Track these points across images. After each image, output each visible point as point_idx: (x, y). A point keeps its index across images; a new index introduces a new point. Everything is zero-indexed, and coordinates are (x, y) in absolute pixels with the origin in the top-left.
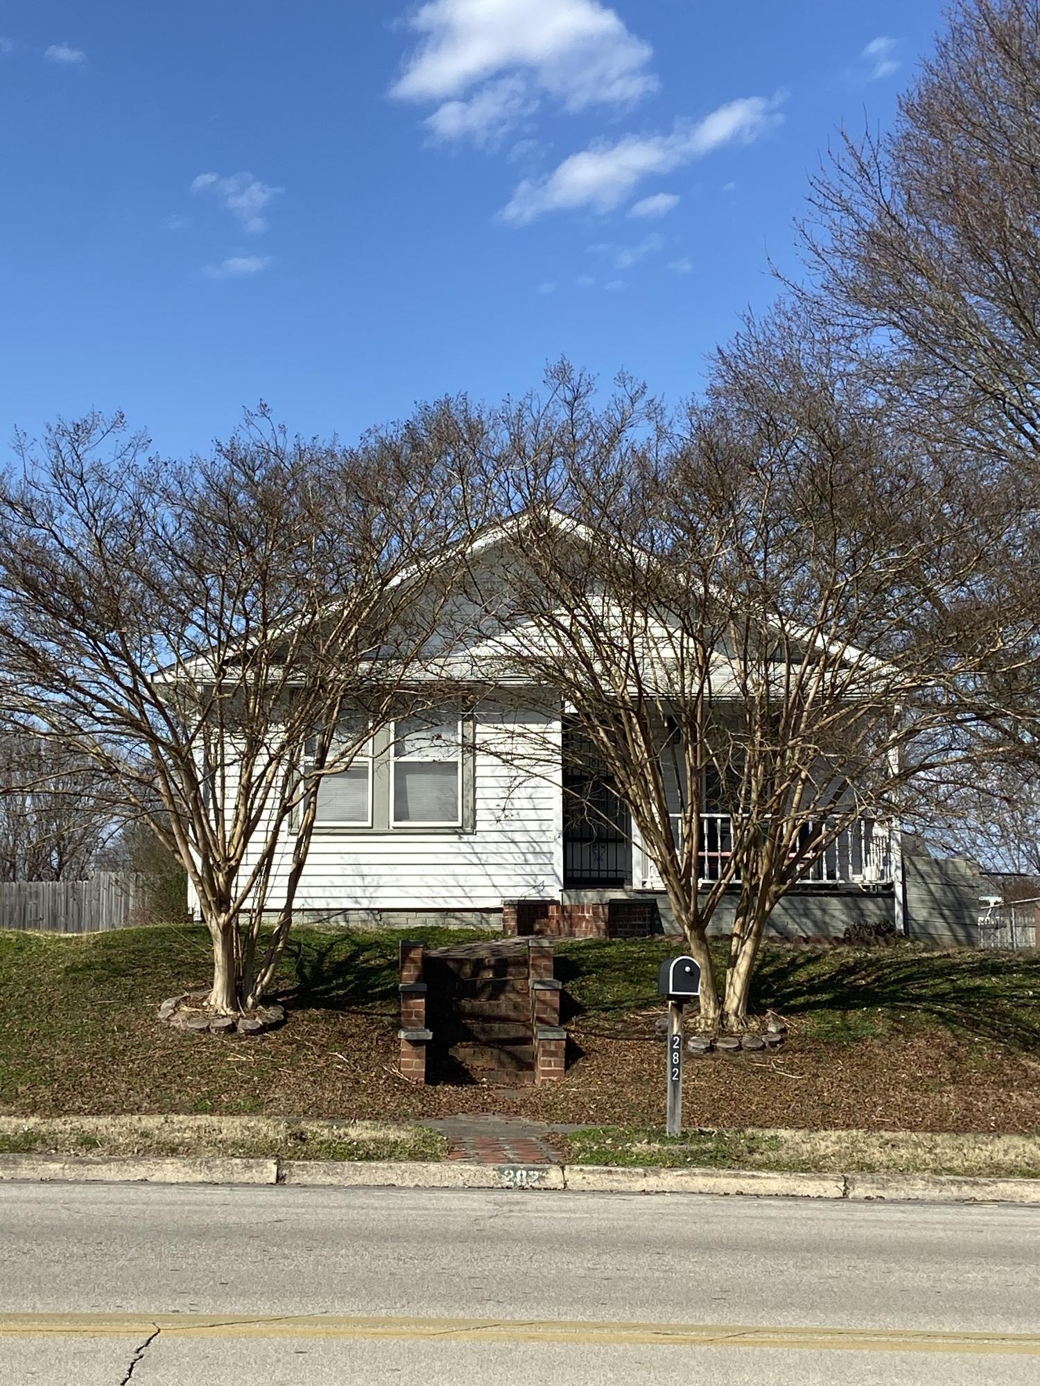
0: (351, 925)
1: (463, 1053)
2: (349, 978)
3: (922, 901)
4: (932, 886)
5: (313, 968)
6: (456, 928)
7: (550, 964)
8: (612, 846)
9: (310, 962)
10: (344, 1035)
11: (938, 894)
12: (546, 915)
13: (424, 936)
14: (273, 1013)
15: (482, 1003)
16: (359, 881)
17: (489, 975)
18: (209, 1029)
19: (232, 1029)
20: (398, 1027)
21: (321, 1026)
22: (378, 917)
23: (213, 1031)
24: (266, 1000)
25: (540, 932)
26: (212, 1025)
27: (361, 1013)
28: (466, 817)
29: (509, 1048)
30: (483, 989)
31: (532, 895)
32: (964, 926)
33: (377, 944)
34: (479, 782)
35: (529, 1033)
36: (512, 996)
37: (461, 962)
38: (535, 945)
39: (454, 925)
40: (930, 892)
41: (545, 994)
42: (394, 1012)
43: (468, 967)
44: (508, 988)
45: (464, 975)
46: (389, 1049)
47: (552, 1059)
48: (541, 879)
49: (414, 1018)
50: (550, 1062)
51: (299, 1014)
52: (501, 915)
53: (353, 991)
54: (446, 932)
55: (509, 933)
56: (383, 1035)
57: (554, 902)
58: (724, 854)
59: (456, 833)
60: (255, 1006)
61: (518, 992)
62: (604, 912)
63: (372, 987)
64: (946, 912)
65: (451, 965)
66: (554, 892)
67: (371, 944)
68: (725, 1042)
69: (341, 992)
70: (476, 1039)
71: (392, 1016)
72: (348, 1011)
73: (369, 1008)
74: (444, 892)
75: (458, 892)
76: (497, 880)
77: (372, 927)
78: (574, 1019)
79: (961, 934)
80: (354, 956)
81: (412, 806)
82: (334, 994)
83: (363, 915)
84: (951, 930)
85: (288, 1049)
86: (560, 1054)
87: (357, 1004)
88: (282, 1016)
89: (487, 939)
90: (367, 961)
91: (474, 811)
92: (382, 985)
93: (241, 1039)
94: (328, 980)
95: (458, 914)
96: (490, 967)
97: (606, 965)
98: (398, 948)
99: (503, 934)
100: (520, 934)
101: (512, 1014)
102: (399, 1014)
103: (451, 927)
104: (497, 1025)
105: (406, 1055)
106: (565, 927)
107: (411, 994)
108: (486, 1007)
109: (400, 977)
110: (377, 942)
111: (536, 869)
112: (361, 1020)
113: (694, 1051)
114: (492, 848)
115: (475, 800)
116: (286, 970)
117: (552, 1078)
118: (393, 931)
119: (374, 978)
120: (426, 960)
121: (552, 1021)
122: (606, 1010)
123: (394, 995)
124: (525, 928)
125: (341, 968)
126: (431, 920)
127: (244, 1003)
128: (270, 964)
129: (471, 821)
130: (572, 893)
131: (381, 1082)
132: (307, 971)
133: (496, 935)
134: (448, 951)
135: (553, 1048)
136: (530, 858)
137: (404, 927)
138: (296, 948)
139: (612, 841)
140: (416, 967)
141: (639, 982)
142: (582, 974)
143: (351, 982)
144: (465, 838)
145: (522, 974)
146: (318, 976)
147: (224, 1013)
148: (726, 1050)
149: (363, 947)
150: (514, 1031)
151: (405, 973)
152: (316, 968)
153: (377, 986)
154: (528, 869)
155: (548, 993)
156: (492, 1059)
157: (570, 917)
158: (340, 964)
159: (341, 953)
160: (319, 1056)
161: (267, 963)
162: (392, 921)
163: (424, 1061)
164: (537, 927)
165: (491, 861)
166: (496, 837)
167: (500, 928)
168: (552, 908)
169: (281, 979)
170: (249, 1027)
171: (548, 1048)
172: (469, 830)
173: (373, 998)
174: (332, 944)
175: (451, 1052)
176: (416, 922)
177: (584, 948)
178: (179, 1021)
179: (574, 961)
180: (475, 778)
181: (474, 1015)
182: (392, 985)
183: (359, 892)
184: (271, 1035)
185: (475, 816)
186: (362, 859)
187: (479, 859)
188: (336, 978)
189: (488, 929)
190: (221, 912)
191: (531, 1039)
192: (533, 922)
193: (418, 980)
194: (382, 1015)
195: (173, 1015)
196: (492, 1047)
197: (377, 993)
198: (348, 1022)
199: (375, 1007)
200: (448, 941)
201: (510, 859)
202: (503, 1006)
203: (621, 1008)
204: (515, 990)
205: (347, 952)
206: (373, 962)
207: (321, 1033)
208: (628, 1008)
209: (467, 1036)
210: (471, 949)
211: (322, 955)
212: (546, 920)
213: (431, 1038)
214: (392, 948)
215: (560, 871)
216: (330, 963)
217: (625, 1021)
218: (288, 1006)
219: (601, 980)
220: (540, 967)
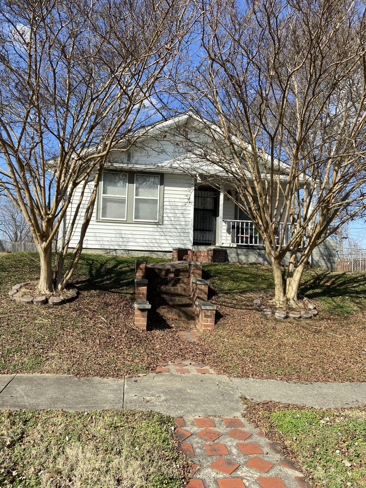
0: (118, 255)
1: (163, 311)
2: (112, 275)
3: (317, 254)
4: (321, 249)
5: (97, 271)
6: (155, 257)
7: (200, 272)
8: (207, 232)
9: (96, 268)
10: (107, 305)
11: (322, 251)
12: (187, 254)
13: (145, 260)
14: (71, 293)
15: (170, 288)
16: (121, 240)
17: (172, 275)
18: (32, 302)
19: (46, 302)
20: (133, 300)
21: (96, 299)
22: (128, 253)
23: (35, 303)
24: (69, 286)
25: (185, 260)
26: (34, 300)
27: (117, 293)
28: (160, 219)
29: (183, 309)
30: (170, 281)
31: (182, 247)
32: (331, 263)
34: (165, 207)
35: (191, 302)
36: (182, 285)
37: (160, 270)
38: (194, 264)
39: (154, 256)
40: (320, 251)
41: (201, 286)
42: (132, 292)
43: (164, 272)
44: (181, 281)
45: (162, 275)
46: (129, 313)
47: (209, 319)
48: (185, 241)
49: (141, 296)
50: (208, 320)
51: (85, 293)
52: (172, 254)
53: (114, 282)
54: (151, 258)
55: (175, 259)
56: (126, 304)
57: (190, 250)
58: (246, 236)
59: (156, 224)
60: (62, 289)
61: (185, 283)
62: (211, 253)
63: (123, 280)
64: (325, 258)
65: (157, 271)
66: (189, 246)
67: (124, 261)
68: (293, 314)
69: (108, 282)
70: (168, 305)
71: (131, 294)
72: (111, 292)
73: (121, 290)
74: (151, 245)
75: (156, 245)
76: (170, 242)
77: (125, 256)
78: (213, 297)
79: (329, 265)
80: (116, 266)
81: (141, 214)
82: (105, 283)
83: (122, 251)
84: (326, 264)
85: (74, 314)
86: (212, 317)
87: (115, 288)
88: (76, 295)
89: (167, 261)
90: (121, 268)
91: (163, 217)
92: (127, 279)
93: (50, 307)
94: (103, 276)
95: (156, 253)
96: (173, 272)
97: (220, 273)
98: (135, 263)
99: (172, 260)
100: (179, 260)
101: (183, 293)
102: (134, 293)
103: (153, 257)
104: (177, 298)
105: (137, 316)
106: (195, 258)
107: (140, 284)
108: (172, 290)
109: (135, 276)
110: (126, 261)
111: (183, 238)
112: (116, 296)
113: (278, 318)
114: (168, 230)
115: (163, 213)
116: (84, 271)
117: (209, 328)
118: (133, 258)
119: (123, 276)
120: (147, 269)
121: (204, 298)
122: (226, 293)
123: (131, 284)
124: (180, 258)
125: (109, 271)
126: (146, 254)
127: (56, 287)
128: (71, 269)
129: (162, 221)
130: (196, 247)
131: (124, 335)
132: (94, 272)
133: (170, 260)
134: (154, 265)
135: (209, 314)
136: (182, 234)
137: (137, 256)
138: (91, 262)
139: (208, 231)
140: (142, 272)
141: (237, 281)
142: (211, 277)
143: (113, 277)
144: (159, 226)
145: (186, 275)
146: (99, 274)
147: (44, 293)
148: (294, 318)
149: (120, 262)
150: (185, 301)
151: (137, 274)
152: (98, 271)
153: (125, 280)
154: (181, 238)
155: (203, 286)
156: (176, 314)
157: (196, 255)
158: (109, 269)
159: (109, 266)
160: (91, 319)
161: (69, 268)
162: (132, 254)
163: (146, 319)
164: (184, 258)
165: (168, 235)
166: (170, 226)
167: (171, 258)
168: (189, 252)
169: (81, 275)
170: (55, 301)
171: (207, 314)
172: (161, 223)
173: (122, 285)
174: (107, 261)
175: (158, 311)
176: (141, 255)
177: (208, 266)
178: (18, 298)
179: (207, 271)
180: (163, 205)
181: (166, 293)
182: (132, 279)
183: (121, 243)
184: (67, 305)
185: (163, 219)
186: (123, 232)
187: (164, 234)
188: (107, 276)
189: (166, 258)
190: (43, 241)
191: (192, 305)
192: (183, 256)
193: (143, 277)
194: (126, 293)
195: (15, 293)
196: (176, 308)
197: (125, 283)
198: (110, 297)
199: (123, 289)
200: (153, 262)
201: (175, 234)
202: (180, 290)
203: (234, 293)
204: (183, 282)
205: (113, 264)
206: (124, 269)
207: (95, 304)
208: (236, 293)
209: (164, 303)
210: (162, 265)
211: (102, 265)
212: (187, 256)
213: (150, 307)
214: (132, 263)
215: (192, 239)
216: (105, 268)
217: (237, 300)
218: (80, 289)
219: (220, 279)
220: (196, 273)
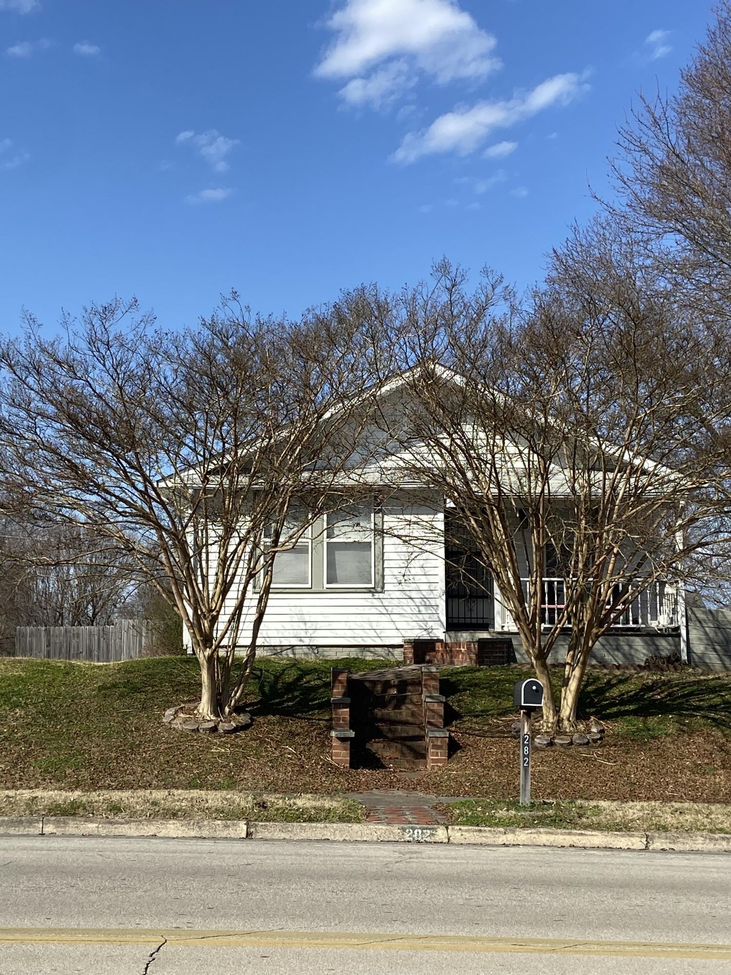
0: (297, 656)
1: (376, 747)
2: (296, 693)
3: (700, 639)
4: (707, 629)
5: (271, 687)
6: (371, 659)
7: (436, 684)
8: (480, 601)
9: (268, 682)
10: (293, 734)
11: (711, 635)
12: (434, 649)
13: (348, 664)
14: (243, 719)
15: (389, 712)
16: (302, 626)
17: (394, 692)
18: (198, 729)
19: (214, 729)
20: (330, 728)
21: (276, 727)
22: (316, 651)
23: (201, 731)
24: (238, 709)
25: (430, 662)
26: (200, 727)
27: (305, 719)
28: (377, 581)
29: (409, 743)
30: (390, 702)
31: (424, 635)
33: (315, 670)
34: (386, 556)
35: (423, 733)
36: (410, 706)
37: (374, 683)
38: (426, 670)
39: (369, 657)
40: (706, 633)
41: (433, 705)
42: (327, 718)
43: (379, 686)
44: (407, 701)
45: (377, 691)
46: (325, 744)
47: (439, 751)
48: (430, 624)
49: (341, 722)
50: (437, 753)
51: (261, 719)
52: (402, 650)
53: (299, 703)
54: (363, 661)
55: (408, 662)
56: (320, 734)
57: (441, 641)
58: (560, 606)
59: (370, 592)
60: (230, 713)
61: (414, 704)
62: (474, 647)
63: (312, 700)
64: (718, 647)
65: (367, 684)
66: (440, 633)
67: (311, 670)
68: (561, 739)
69: (291, 704)
70: (385, 737)
71: (326, 720)
72: (296, 717)
73: (310, 715)
74: (362, 634)
75: (372, 633)
76: (399, 625)
77: (312, 658)
78: (454, 723)
80: (300, 678)
81: (340, 573)
82: (285, 705)
83: (305, 649)
84: (721, 660)
85: (254, 744)
86: (444, 747)
87: (302, 712)
88: (249, 721)
89: (392, 666)
90: (308, 682)
91: (383, 576)
92: (319, 699)
93: (221, 737)
94: (281, 695)
95: (372, 649)
96: (394, 686)
97: (476, 685)
98: (330, 673)
99: (404, 663)
100: (416, 663)
101: (410, 719)
102: (331, 719)
103: (367, 658)
104: (400, 727)
105: (336, 748)
106: (447, 658)
107: (339, 705)
108: (392, 714)
109: (332, 693)
111: (426, 617)
112: (304, 723)
113: (539, 745)
114: (395, 602)
115: (383, 569)
116: (252, 688)
117: (439, 764)
118: (327, 661)
119: (313, 694)
120: (350, 681)
121: (438, 724)
122: (476, 716)
123: (327, 706)
124: (419, 658)
125: (290, 687)
126: (353, 653)
127: (223, 711)
128: (241, 684)
129: (381, 584)
130: (452, 634)
131: (319, 767)
132: (267, 689)
133: (399, 664)
134: (365, 675)
135: (439, 743)
136: (422, 609)
137: (335, 658)
138: (258, 673)
139: (480, 597)
140: (343, 686)
141: (499, 697)
142: (459, 691)
143: (297, 696)
144: (377, 595)
145: (417, 691)
146: (275, 692)
147: (209, 719)
148: (562, 745)
149: (305, 672)
150: (412, 731)
151: (335, 691)
152: (273, 686)
153: (315, 700)
154: (421, 617)
155: (436, 705)
156: (396, 751)
157: (451, 651)
158: (290, 684)
159: (290, 677)
160: (275, 749)
161: (238, 683)
162: (326, 654)
163: (349, 752)
164: (428, 658)
165: (395, 611)
166: (398, 594)
167: (401, 659)
168: (438, 644)
169: (249, 695)
170: (226, 728)
171: (435, 743)
172: (379, 589)
173: (313, 708)
174: (284, 670)
175: (368, 746)
176: (343, 654)
177: (461, 672)
178: (177, 724)
179: (454, 682)
180: (383, 553)
181: (383, 720)
182: (326, 699)
183: (302, 634)
184: (242, 734)
185: (383, 579)
186: (305, 610)
187: (387, 610)
188: (287, 694)
189: (393, 660)
190: (206, 648)
191: (424, 737)
192: (425, 654)
193: (344, 695)
194: (319, 720)
195: (173, 720)
196: (397, 742)
197: (315, 704)
198: (295, 725)
199: (314, 714)
200: (365, 668)
201: (408, 610)
202: (404, 714)
203: (487, 715)
204: (412, 703)
205: (294, 675)
206: (312, 683)
207: (277, 733)
208: (492, 715)
209: (379, 734)
210: (381, 673)
211: (277, 678)
212: (434, 653)
213: (353, 736)
214: (326, 673)
215: (444, 619)
216: (283, 683)
217: (490, 725)
218: (253, 713)
219: (473, 695)
220: (430, 686)
